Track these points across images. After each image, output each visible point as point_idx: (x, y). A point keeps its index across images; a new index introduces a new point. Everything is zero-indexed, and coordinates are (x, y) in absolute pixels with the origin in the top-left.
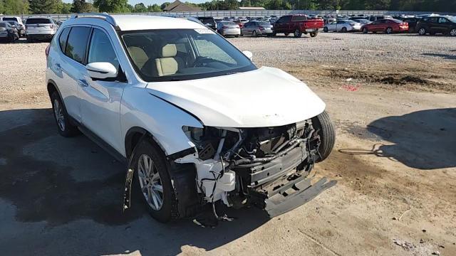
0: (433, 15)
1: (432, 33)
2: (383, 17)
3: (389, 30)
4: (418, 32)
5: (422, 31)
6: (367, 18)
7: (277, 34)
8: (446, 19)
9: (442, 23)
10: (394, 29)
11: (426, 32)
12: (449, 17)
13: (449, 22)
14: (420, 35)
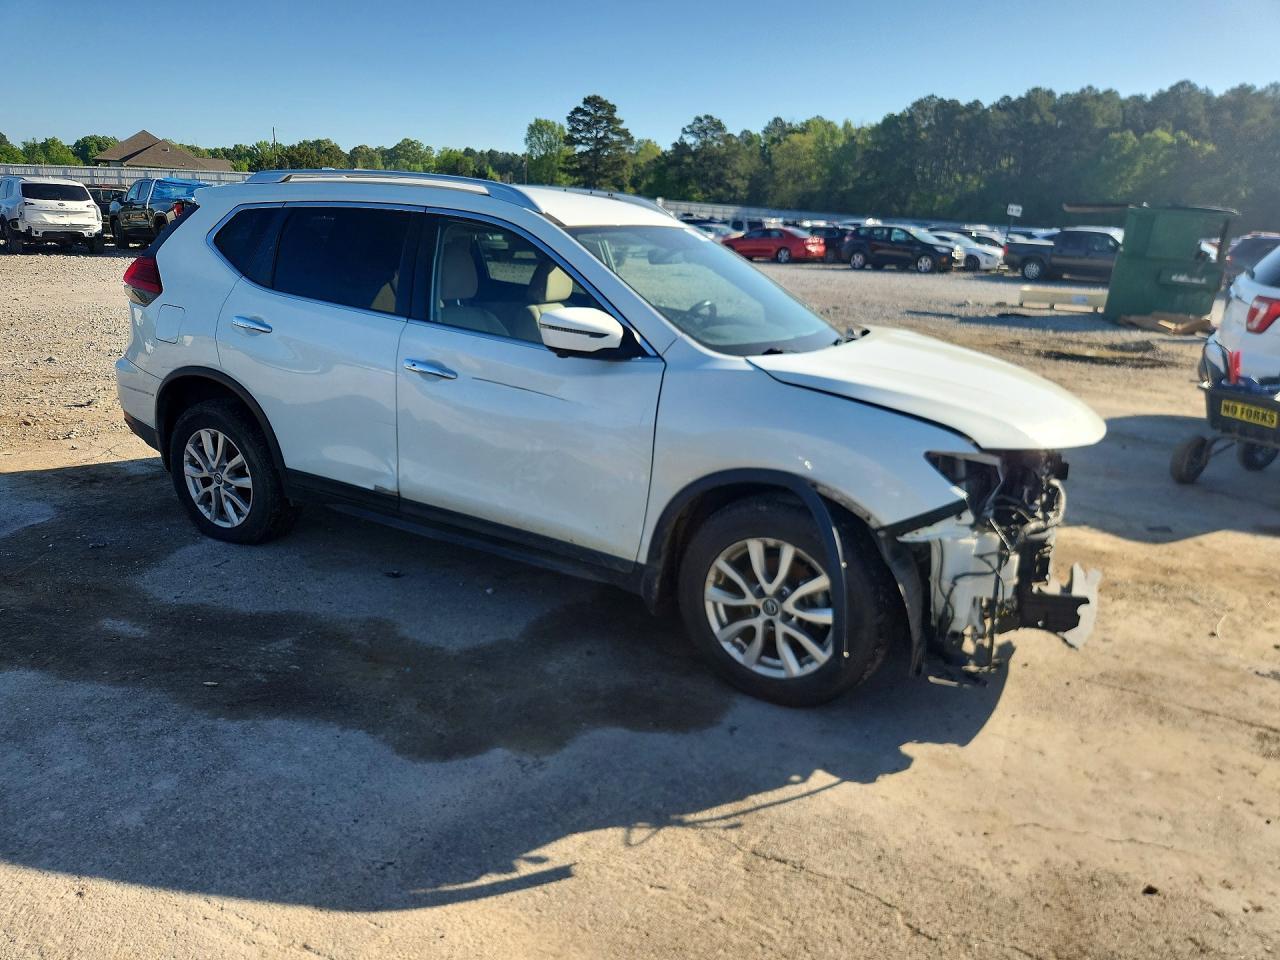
0: (870, 222)
1: (877, 264)
2: (760, 224)
3: (784, 255)
4: (849, 262)
5: (858, 259)
6: (725, 222)
7: (518, 255)
8: (908, 233)
9: (898, 242)
10: (794, 254)
11: (866, 263)
12: (916, 231)
13: (913, 242)
14: (854, 268)
